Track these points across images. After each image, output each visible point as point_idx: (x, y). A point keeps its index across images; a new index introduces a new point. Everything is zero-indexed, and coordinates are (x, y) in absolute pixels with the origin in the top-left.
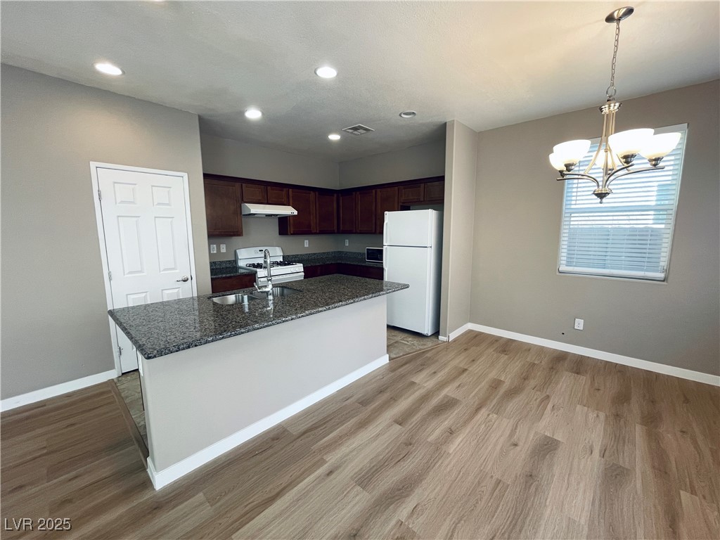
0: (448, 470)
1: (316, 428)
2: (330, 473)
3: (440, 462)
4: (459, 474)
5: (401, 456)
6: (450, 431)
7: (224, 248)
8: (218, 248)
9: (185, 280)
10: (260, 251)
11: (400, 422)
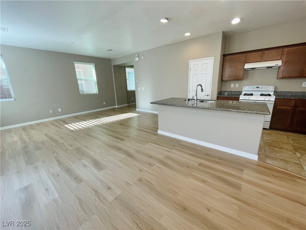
0: (178, 177)
2: (168, 151)
4: (177, 180)
5: (180, 165)
6: (204, 181)
7: (237, 85)
8: (235, 85)
9: (208, 95)
10: (257, 87)
11: (200, 164)
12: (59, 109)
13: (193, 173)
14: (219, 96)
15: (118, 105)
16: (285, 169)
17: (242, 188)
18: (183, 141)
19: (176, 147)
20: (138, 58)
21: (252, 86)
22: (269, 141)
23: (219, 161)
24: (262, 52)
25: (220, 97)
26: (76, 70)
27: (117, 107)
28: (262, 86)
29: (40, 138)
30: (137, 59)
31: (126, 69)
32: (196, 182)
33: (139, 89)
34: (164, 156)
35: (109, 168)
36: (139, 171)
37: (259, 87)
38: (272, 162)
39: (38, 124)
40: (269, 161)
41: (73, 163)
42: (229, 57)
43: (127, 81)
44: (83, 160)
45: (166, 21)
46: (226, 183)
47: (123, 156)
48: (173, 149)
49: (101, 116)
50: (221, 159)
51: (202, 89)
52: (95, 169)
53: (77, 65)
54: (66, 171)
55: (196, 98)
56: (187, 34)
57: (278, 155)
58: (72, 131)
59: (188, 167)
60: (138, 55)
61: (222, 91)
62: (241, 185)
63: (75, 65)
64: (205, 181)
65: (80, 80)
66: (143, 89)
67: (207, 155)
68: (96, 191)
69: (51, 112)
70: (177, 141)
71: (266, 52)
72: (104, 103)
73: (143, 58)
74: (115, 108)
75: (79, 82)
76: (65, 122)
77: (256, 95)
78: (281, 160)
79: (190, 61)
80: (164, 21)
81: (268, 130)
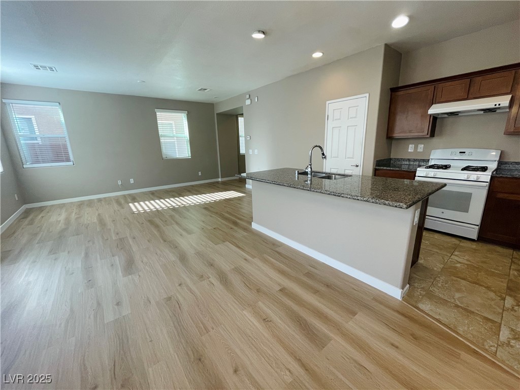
0: (229, 305)
1: (281, 256)
2: (246, 260)
3: (237, 303)
4: (224, 310)
5: (248, 285)
6: (266, 320)
7: (421, 148)
8: (416, 148)
9: (357, 166)
10: (460, 152)
11: (283, 290)
12: (131, 180)
13: (260, 302)
14: (377, 168)
15: (222, 178)
16: (452, 326)
17: (329, 345)
18: (284, 244)
19: (265, 255)
20: (249, 100)
21: (450, 151)
22: (458, 265)
23: (323, 289)
24: (469, 80)
25: (381, 169)
26: (158, 122)
27: (220, 180)
28: (473, 150)
29: (89, 218)
30: (248, 102)
31: (239, 118)
32: (253, 319)
33: (251, 151)
34: (233, 267)
35: (140, 273)
36: (177, 285)
37: (464, 152)
38: (433, 308)
39: (100, 200)
40: (426, 306)
41: (101, 259)
42: (401, 93)
43: (240, 138)
44: (117, 258)
45: (261, 36)
46: (304, 330)
47: (173, 258)
48: (256, 257)
49: (188, 193)
50: (328, 286)
51: (323, 154)
52: (122, 273)
53: (159, 114)
54: (86, 269)
55: (309, 169)
56: (317, 55)
57: (457, 295)
58: (133, 213)
59: (258, 291)
60: (250, 96)
61: (391, 159)
62: (330, 339)
63: (157, 114)
64: (268, 321)
65: (164, 136)
66: (256, 151)
67: (309, 275)
68: (99, 304)
69: (120, 183)
70: (274, 244)
71: (478, 79)
72: (200, 174)
73: (256, 101)
74: (218, 182)
75: (162, 140)
76: (134, 199)
77: (456, 168)
78: (457, 306)
79: (328, 102)
80: (259, 36)
81: (475, 243)
